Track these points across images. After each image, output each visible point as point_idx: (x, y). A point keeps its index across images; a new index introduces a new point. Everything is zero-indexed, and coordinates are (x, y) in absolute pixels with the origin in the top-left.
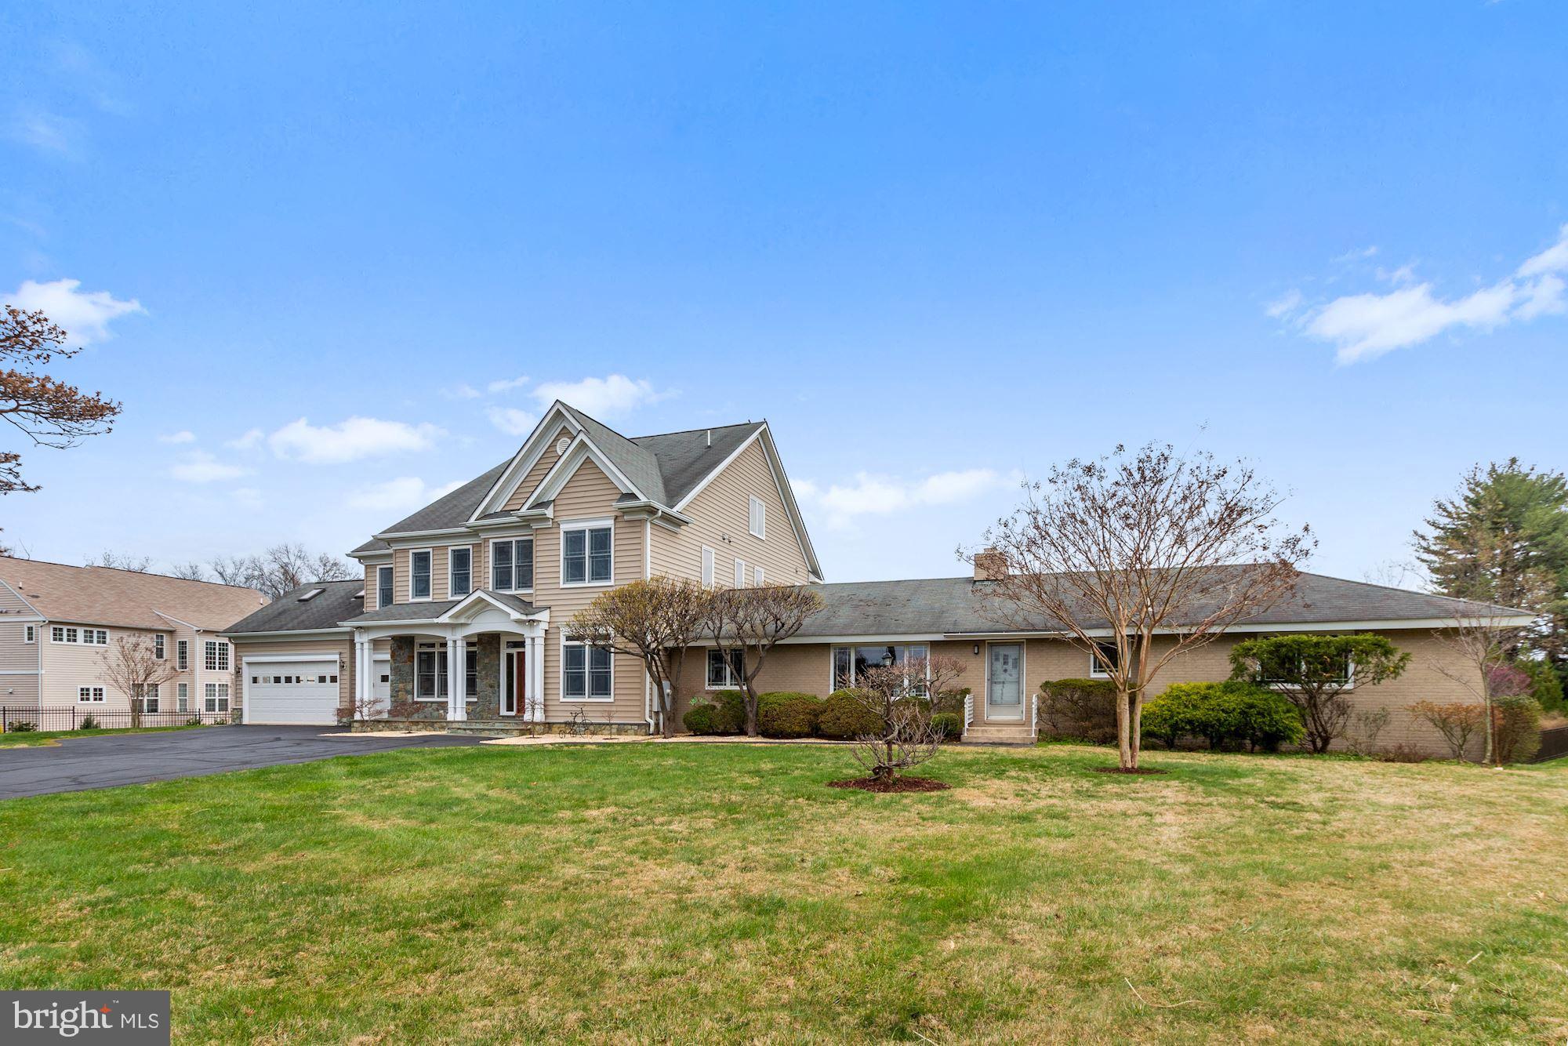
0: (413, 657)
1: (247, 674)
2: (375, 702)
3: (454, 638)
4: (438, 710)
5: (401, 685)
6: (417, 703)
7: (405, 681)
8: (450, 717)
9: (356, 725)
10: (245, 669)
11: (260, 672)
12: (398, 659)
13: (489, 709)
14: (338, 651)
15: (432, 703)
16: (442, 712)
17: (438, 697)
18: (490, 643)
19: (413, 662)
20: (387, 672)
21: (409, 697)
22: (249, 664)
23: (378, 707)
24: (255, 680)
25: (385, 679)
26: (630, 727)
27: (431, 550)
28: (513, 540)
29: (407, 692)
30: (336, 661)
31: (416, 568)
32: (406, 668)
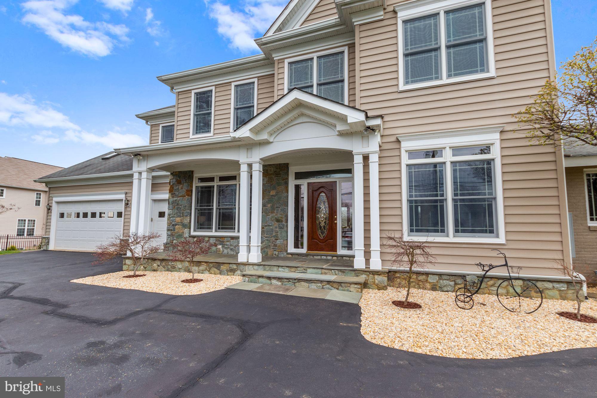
0: (192, 191)
1: (56, 210)
2: (150, 238)
3: (249, 161)
4: (216, 245)
5: (178, 219)
6: (194, 237)
7: (182, 215)
8: (242, 257)
9: (128, 262)
10: (55, 207)
11: (65, 209)
12: (177, 193)
13: (275, 245)
14: (124, 191)
15: (210, 237)
16: (220, 247)
17: (216, 231)
18: (277, 174)
19: (191, 196)
20: (165, 208)
21: (186, 230)
22: (58, 203)
23: (154, 243)
24: (62, 215)
25: (162, 215)
26: (550, 285)
27: (213, 88)
28: (315, 56)
29: (185, 226)
30: (122, 200)
31: (198, 107)
32: (184, 202)
